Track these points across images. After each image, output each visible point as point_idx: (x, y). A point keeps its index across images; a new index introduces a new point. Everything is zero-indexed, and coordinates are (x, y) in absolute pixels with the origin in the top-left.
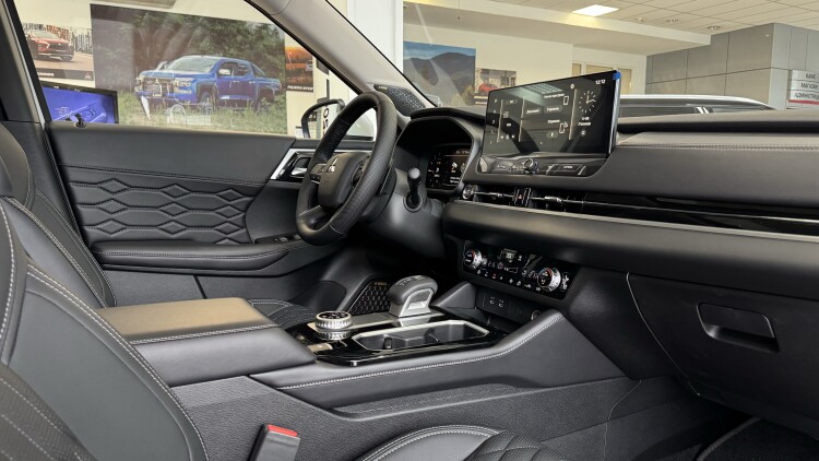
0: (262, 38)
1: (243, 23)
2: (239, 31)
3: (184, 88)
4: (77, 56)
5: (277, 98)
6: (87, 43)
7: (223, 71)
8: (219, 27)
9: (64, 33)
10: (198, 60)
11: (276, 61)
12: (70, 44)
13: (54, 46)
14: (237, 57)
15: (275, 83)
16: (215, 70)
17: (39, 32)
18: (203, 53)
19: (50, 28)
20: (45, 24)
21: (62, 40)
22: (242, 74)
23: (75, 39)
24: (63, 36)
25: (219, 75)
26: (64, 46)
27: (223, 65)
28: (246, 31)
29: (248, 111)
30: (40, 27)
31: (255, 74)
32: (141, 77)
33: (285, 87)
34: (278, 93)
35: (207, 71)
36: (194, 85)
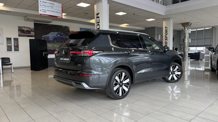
0: (65, 29)
2: (61, 27)
3: (51, 38)
4: (32, 33)
6: (33, 30)
7: (58, 35)
8: (57, 27)
9: (29, 28)
13: (27, 31)
14: (61, 32)
15: (67, 37)
16: (57, 35)
17: (25, 28)
18: (55, 32)
19: (26, 27)
20: (26, 26)
21: (29, 30)
22: (62, 36)
23: (31, 29)
24: (29, 29)
25: (58, 36)
26: (29, 31)
27: (58, 34)
28: (63, 27)
30: (25, 27)
31: (64, 36)
32: (43, 37)
35: (55, 35)
36: (53, 38)
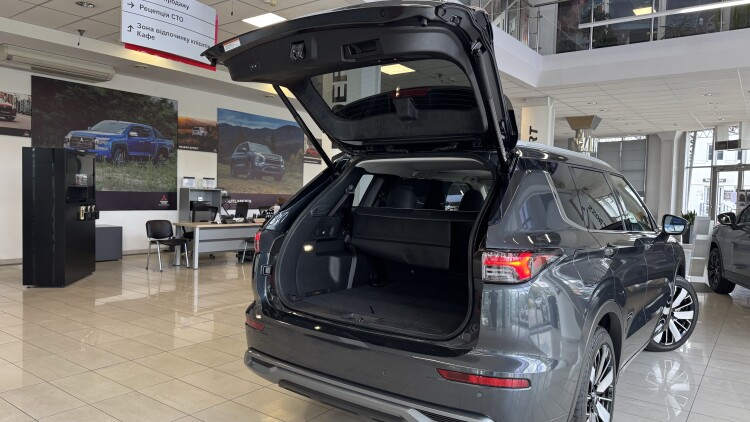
0: (162, 109)
1: (148, 97)
2: (145, 103)
3: (102, 145)
4: (19, 117)
5: (171, 155)
6: (28, 106)
7: (132, 134)
8: (131, 99)
9: (9, 98)
10: (115, 124)
11: (172, 127)
12: (13, 107)
14: (143, 123)
15: (170, 143)
16: (127, 133)
18: (118, 119)
21: (7, 103)
22: (146, 136)
23: (18, 103)
24: (9, 101)
25: (130, 136)
26: (9, 108)
27: (132, 129)
28: (151, 103)
29: (149, 165)
31: (156, 136)
32: (69, 136)
33: (177, 147)
34: (171, 151)
35: (121, 133)
36: (111, 143)
